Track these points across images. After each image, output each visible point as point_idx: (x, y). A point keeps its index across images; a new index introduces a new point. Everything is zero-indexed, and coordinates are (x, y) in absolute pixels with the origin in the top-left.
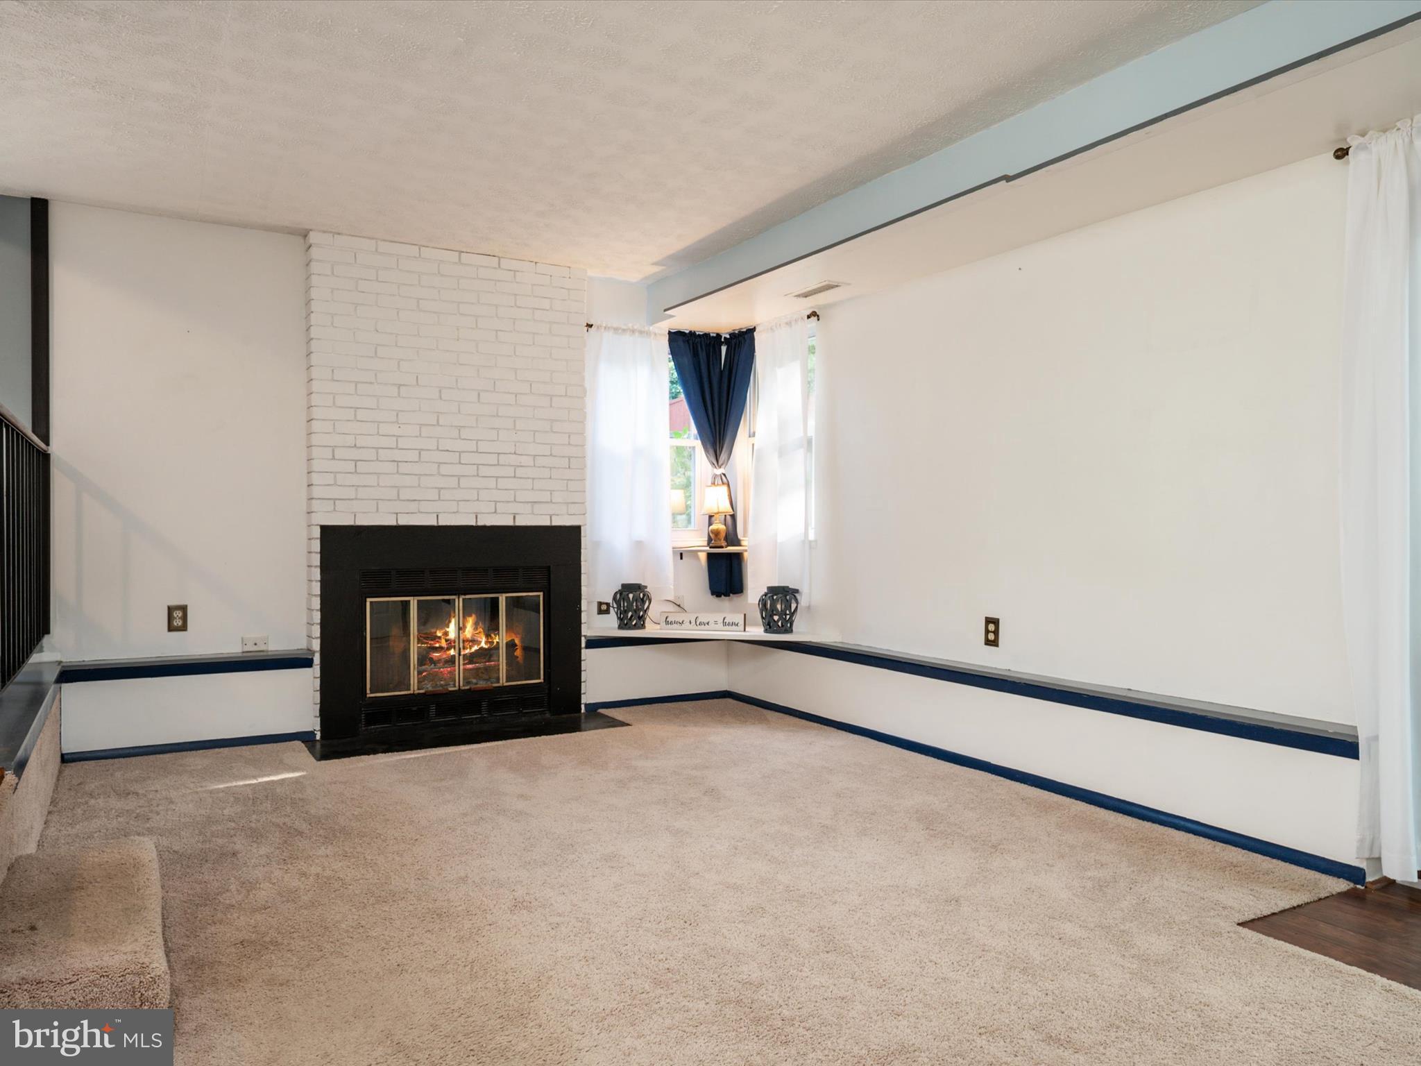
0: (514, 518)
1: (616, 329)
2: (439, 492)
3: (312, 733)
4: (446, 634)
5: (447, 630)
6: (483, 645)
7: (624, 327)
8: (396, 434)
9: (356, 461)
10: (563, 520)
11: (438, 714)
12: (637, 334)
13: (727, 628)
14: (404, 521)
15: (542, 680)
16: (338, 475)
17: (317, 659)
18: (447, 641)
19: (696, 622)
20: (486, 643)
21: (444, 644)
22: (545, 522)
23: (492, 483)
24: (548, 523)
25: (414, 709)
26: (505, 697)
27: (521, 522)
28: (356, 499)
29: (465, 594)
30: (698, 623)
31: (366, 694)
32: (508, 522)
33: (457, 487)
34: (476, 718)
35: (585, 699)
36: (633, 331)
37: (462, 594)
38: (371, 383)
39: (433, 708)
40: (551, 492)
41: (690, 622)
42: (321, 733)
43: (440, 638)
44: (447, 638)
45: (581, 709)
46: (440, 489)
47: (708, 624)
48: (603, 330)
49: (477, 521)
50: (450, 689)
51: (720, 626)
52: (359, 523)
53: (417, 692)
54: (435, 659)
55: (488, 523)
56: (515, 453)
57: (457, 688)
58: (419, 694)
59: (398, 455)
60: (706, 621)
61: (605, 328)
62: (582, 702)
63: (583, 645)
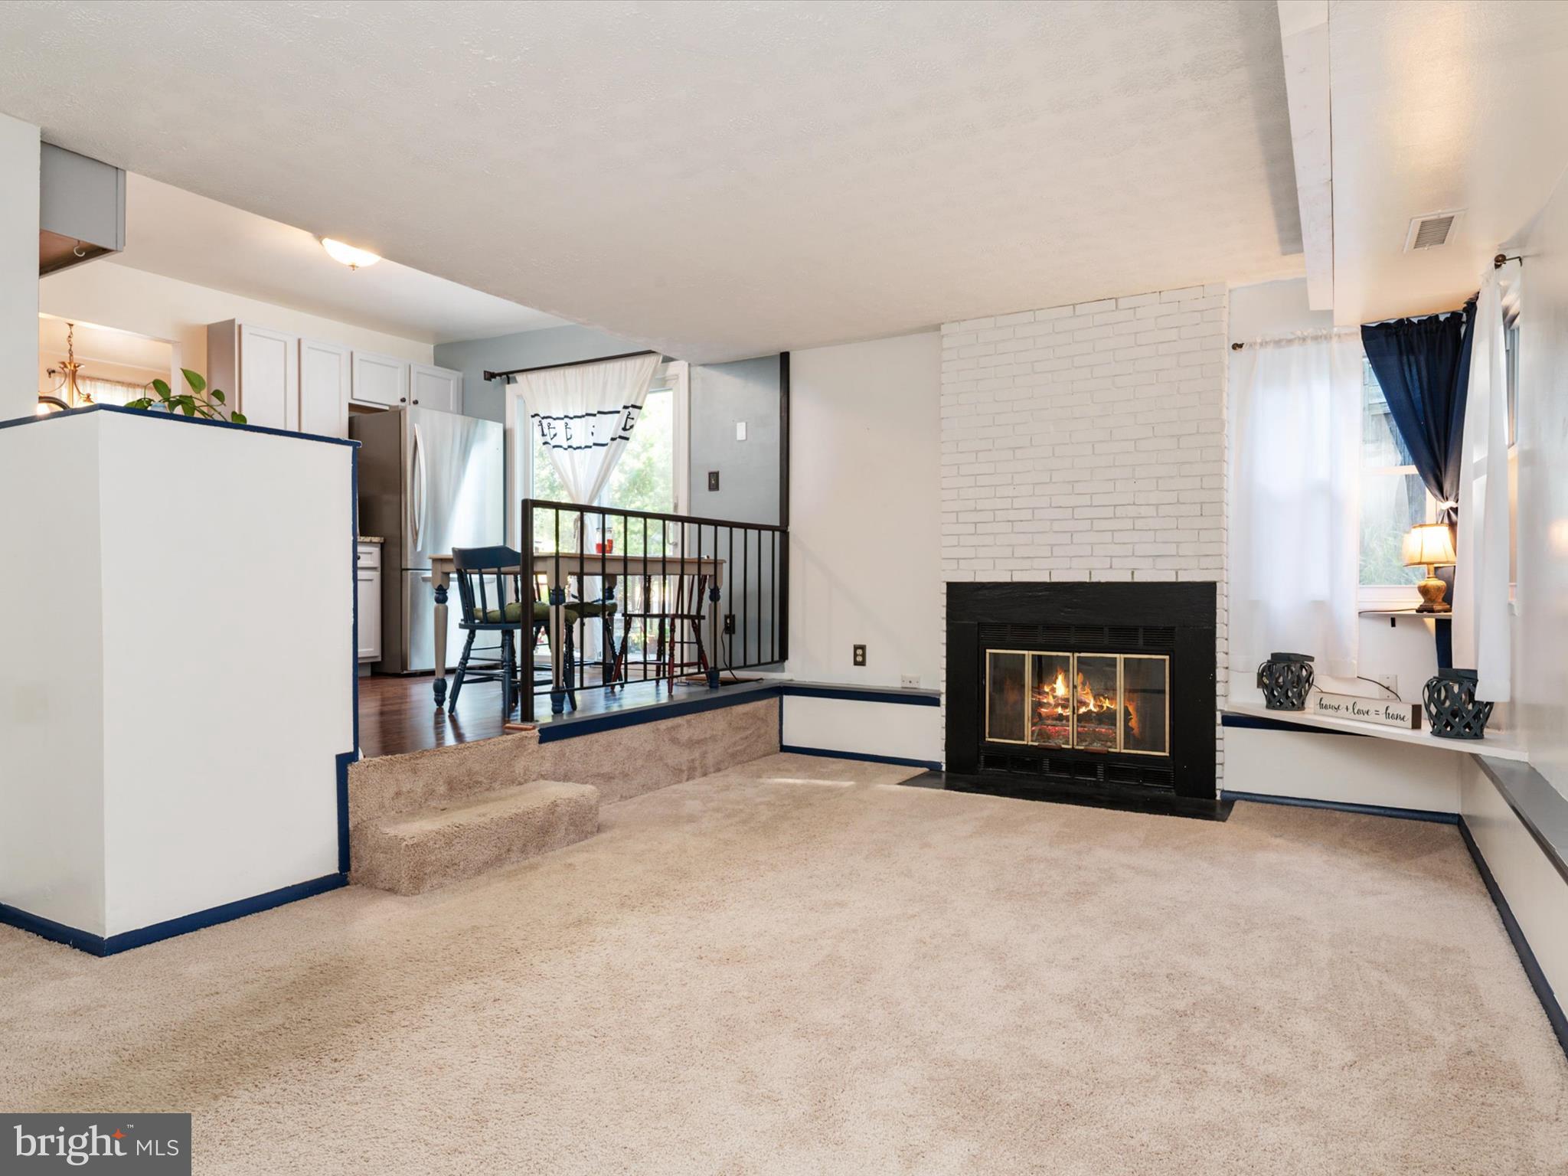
0: (1133, 573)
1: (1278, 343)
2: (1052, 548)
3: (939, 765)
4: (1053, 690)
5: (1055, 686)
6: (1092, 707)
7: (1291, 337)
8: (1010, 495)
9: (976, 523)
10: (1193, 574)
11: (1052, 770)
12: (1309, 341)
13: (1390, 721)
14: (1019, 577)
15: (1167, 754)
16: (961, 537)
17: (943, 700)
18: (1054, 697)
19: (1353, 709)
20: (1095, 706)
21: (1051, 700)
22: (1170, 577)
23: (1108, 537)
24: (1173, 579)
25: (1028, 759)
26: (1121, 765)
27: (1140, 578)
28: (976, 558)
29: (1080, 652)
30: (1356, 711)
31: (985, 738)
32: (1125, 577)
33: (1070, 543)
34: (1090, 781)
35: (1220, 785)
36: (1304, 339)
37: (1076, 652)
38: (990, 450)
39: (1047, 762)
40: (1178, 543)
41: (1347, 709)
42: (946, 766)
43: (1047, 693)
44: (1055, 694)
45: (1215, 796)
46: (1052, 546)
47: (1367, 713)
48: (1258, 347)
49: (1090, 578)
50: (1063, 746)
51: (1382, 718)
52: (978, 580)
53: (1030, 743)
54: (1043, 715)
55: (1103, 580)
56: (1134, 504)
57: (1070, 747)
58: (1032, 746)
59: (1012, 515)
60: (1365, 709)
61: (1261, 344)
62: (1217, 787)
63: (1219, 720)
